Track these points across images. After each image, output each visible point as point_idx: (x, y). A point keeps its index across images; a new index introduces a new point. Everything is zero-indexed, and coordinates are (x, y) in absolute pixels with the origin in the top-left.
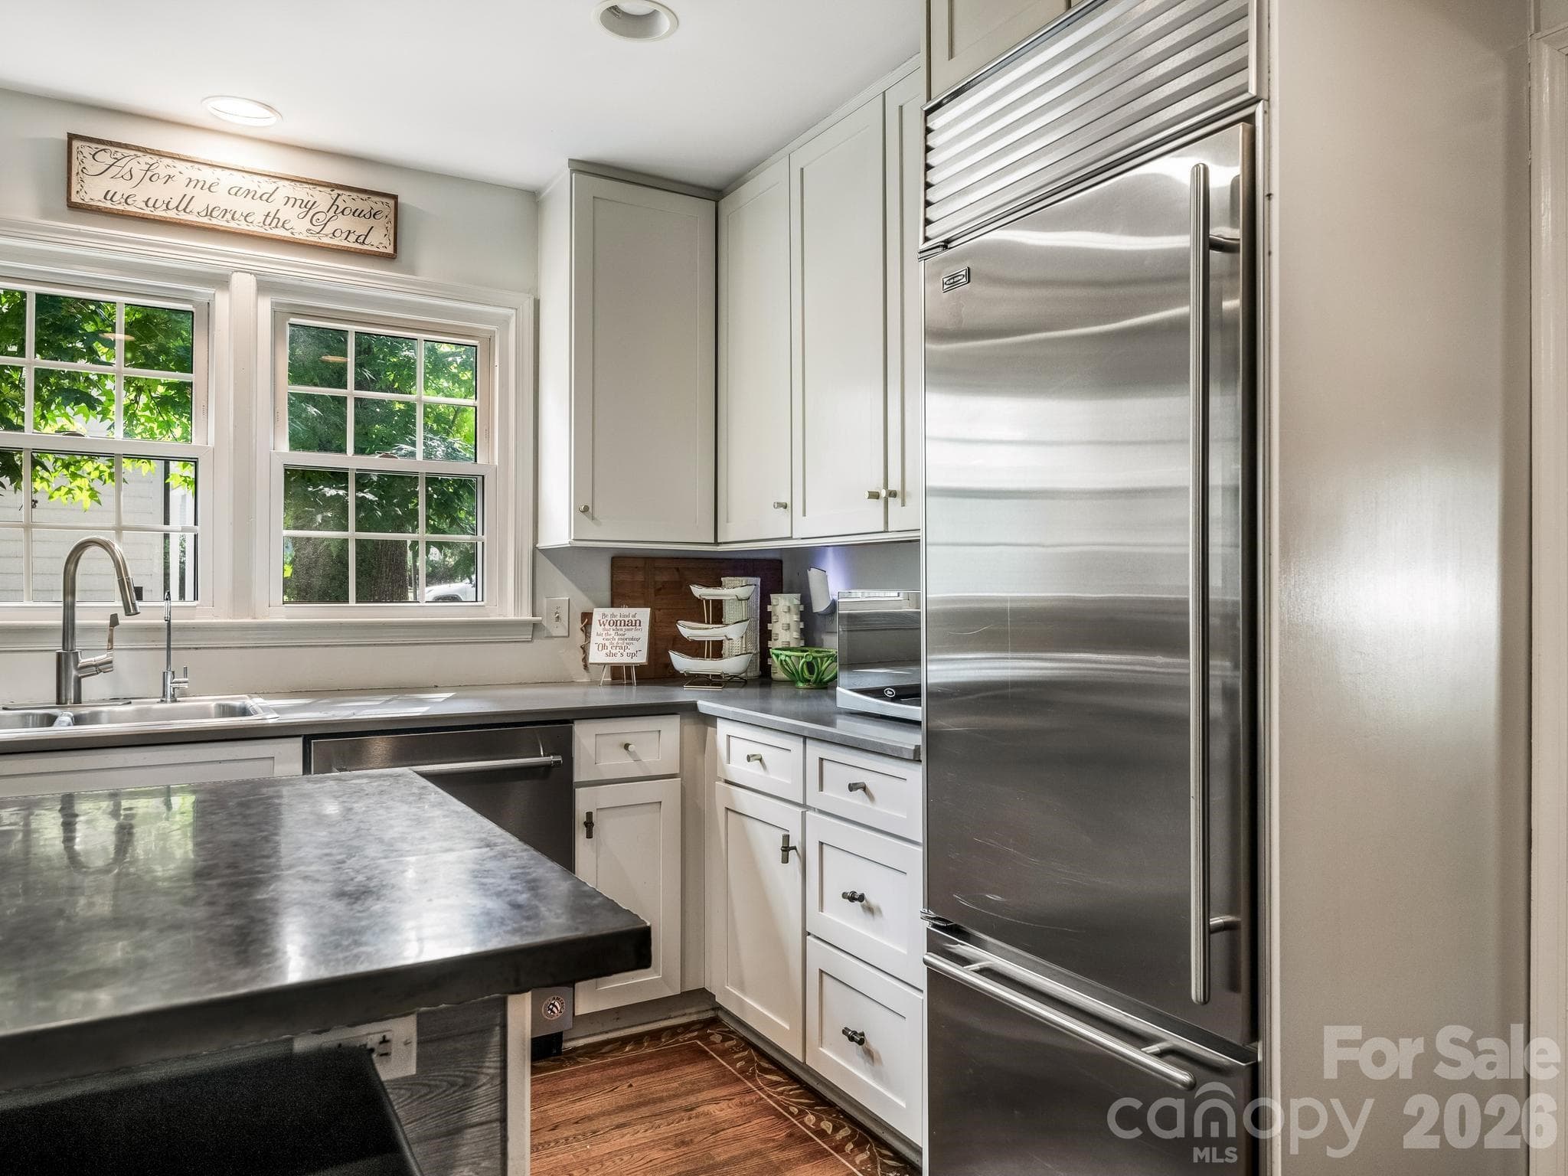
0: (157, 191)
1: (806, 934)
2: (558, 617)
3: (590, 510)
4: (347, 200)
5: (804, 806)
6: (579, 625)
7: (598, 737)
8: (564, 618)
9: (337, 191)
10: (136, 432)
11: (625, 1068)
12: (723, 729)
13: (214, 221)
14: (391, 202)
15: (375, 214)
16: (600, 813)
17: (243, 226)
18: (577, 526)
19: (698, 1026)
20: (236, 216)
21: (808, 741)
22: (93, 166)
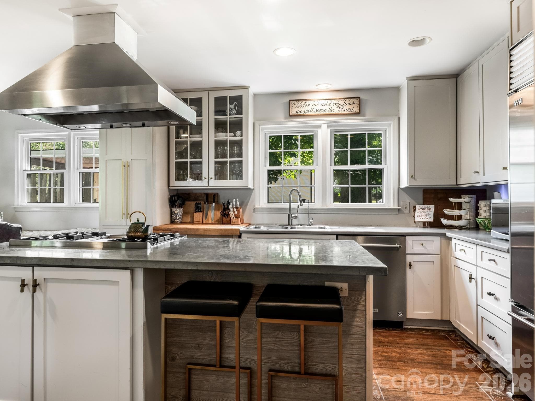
0: (306, 108)
1: (478, 305)
2: (406, 207)
3: (414, 176)
4: (348, 101)
5: (477, 266)
6: (413, 210)
7: (413, 241)
8: (408, 208)
9: (345, 99)
10: (304, 160)
11: (421, 336)
12: (454, 241)
13: (318, 113)
14: (359, 99)
15: (355, 103)
16: (414, 263)
17: (324, 113)
18: (410, 181)
19: (447, 331)
20: (323, 111)
21: (478, 246)
22: (294, 106)
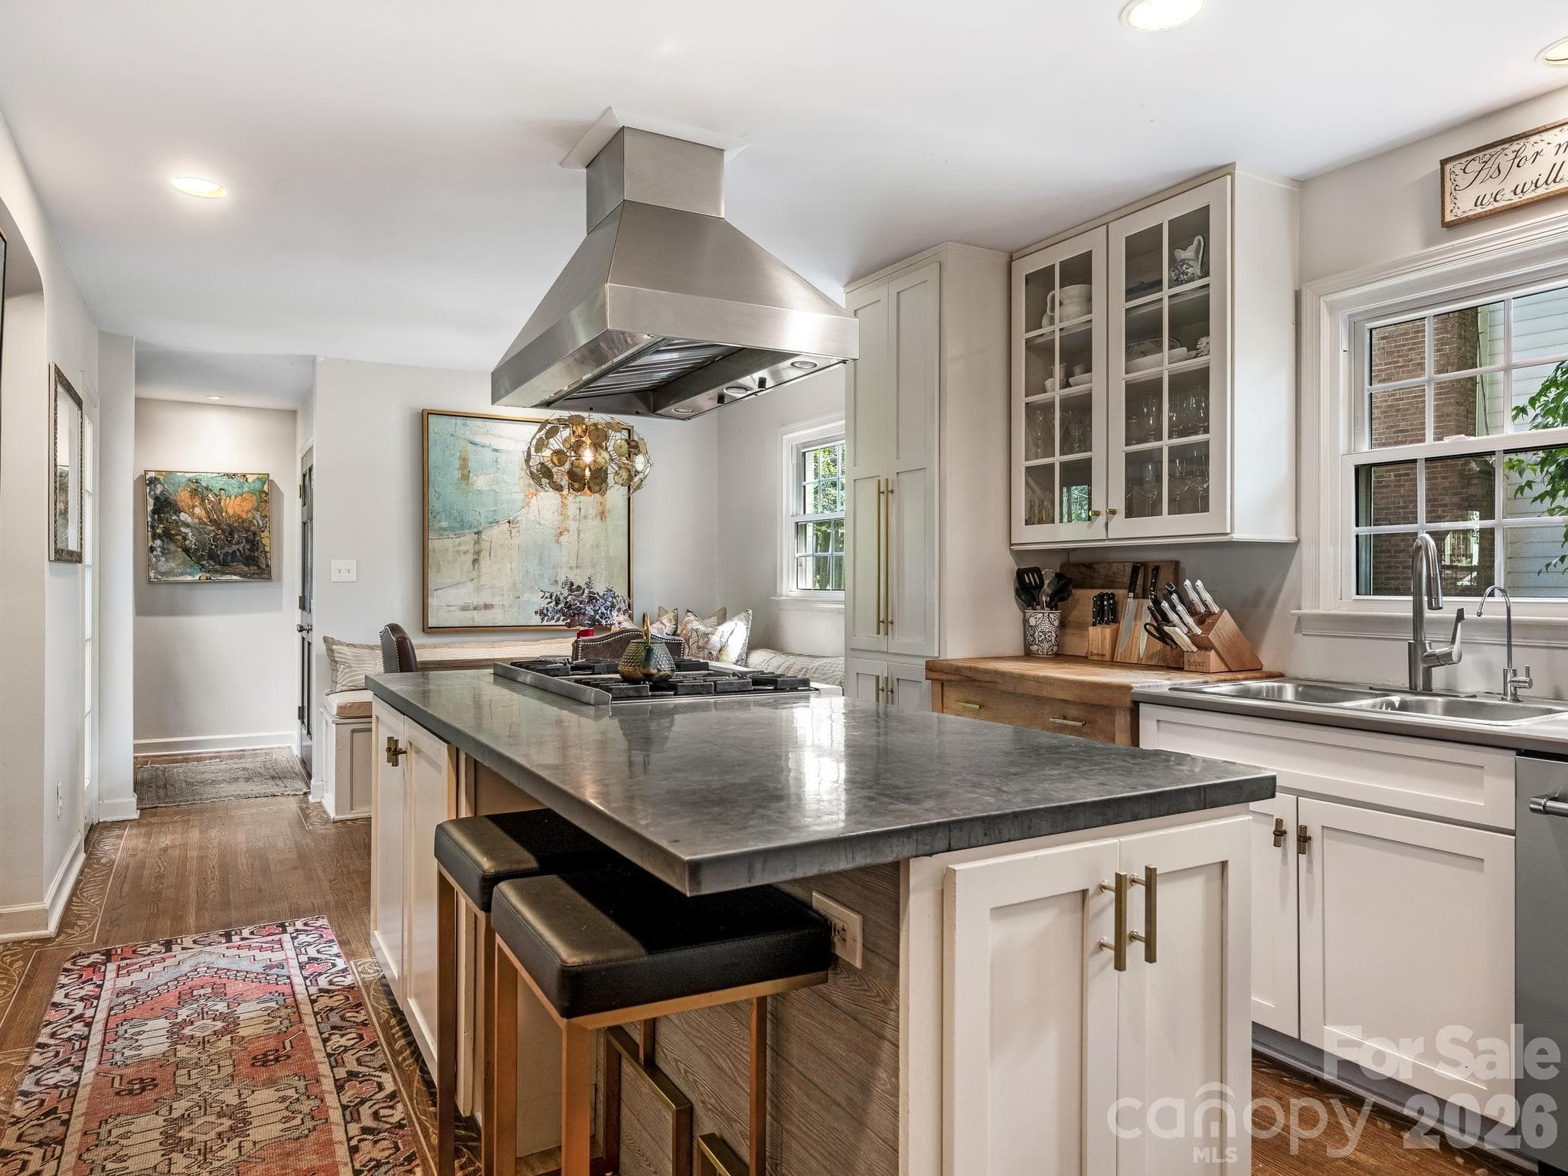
0: (1524, 175)
22: (1463, 181)
